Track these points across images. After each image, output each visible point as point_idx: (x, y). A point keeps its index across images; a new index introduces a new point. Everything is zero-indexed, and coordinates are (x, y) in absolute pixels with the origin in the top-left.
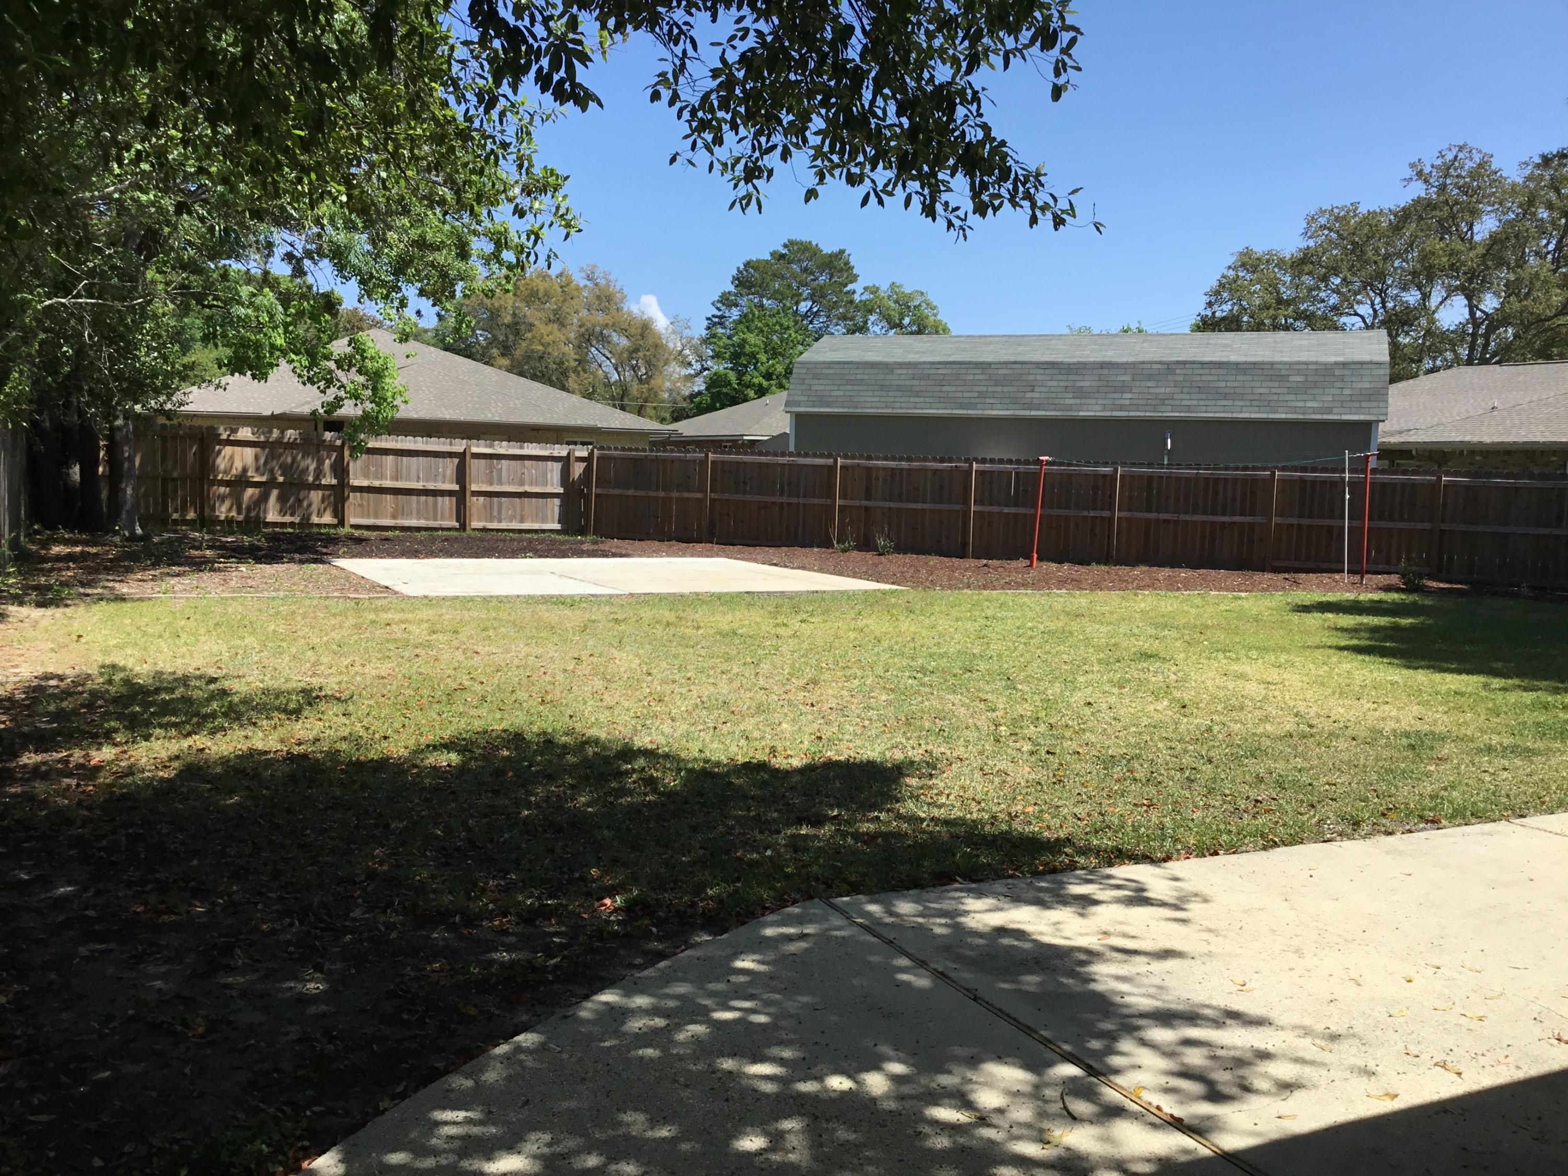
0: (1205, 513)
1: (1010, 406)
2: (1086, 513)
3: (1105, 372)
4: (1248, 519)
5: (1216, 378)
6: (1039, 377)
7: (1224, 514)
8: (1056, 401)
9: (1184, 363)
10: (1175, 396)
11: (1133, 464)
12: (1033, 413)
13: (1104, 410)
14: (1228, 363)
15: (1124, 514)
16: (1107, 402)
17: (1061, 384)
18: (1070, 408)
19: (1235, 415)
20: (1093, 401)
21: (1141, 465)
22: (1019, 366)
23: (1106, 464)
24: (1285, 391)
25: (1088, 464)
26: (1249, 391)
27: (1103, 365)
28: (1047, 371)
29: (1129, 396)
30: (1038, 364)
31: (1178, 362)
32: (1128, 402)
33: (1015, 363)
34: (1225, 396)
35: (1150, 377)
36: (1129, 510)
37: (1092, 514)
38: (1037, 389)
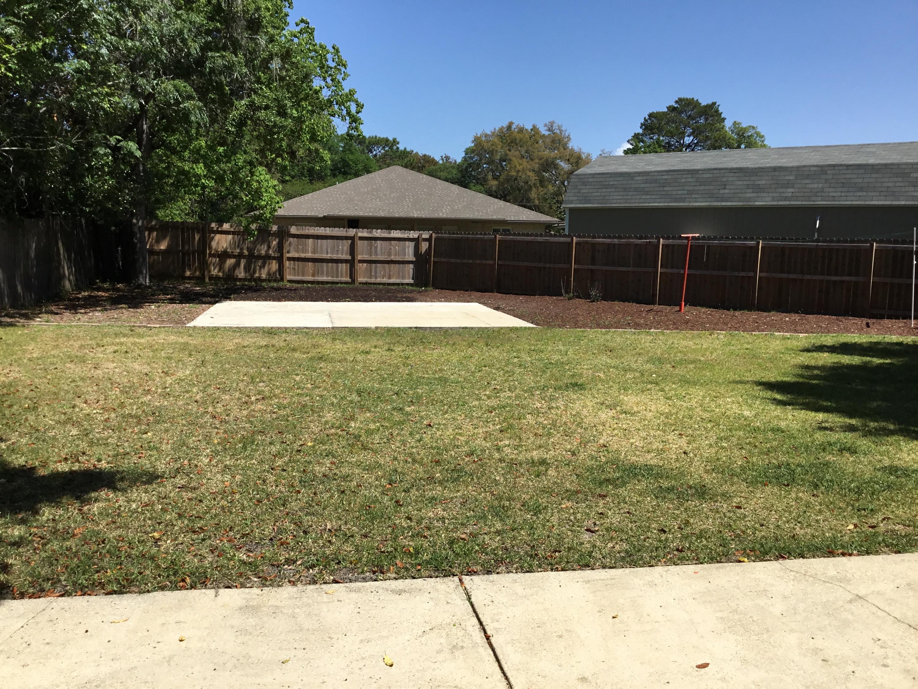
0: (822, 274)
1: (709, 199)
2: (737, 274)
3: (777, 173)
4: (853, 279)
5: (856, 176)
6: (730, 179)
7: (836, 275)
8: (740, 195)
9: (834, 166)
10: (825, 190)
11: (771, 239)
12: (724, 204)
13: (773, 201)
14: (866, 165)
15: (764, 274)
16: (775, 195)
17: (745, 183)
18: (749, 199)
19: (867, 203)
20: (765, 194)
21: (777, 239)
22: (717, 171)
23: (752, 239)
24: (907, 184)
25: (739, 239)
26: (879, 185)
27: (775, 169)
28: (736, 174)
29: (791, 190)
30: (732, 170)
31: (829, 165)
32: (790, 195)
33: (715, 169)
34: (861, 189)
35: (808, 177)
36: (767, 272)
37: (742, 274)
38: (727, 187)
